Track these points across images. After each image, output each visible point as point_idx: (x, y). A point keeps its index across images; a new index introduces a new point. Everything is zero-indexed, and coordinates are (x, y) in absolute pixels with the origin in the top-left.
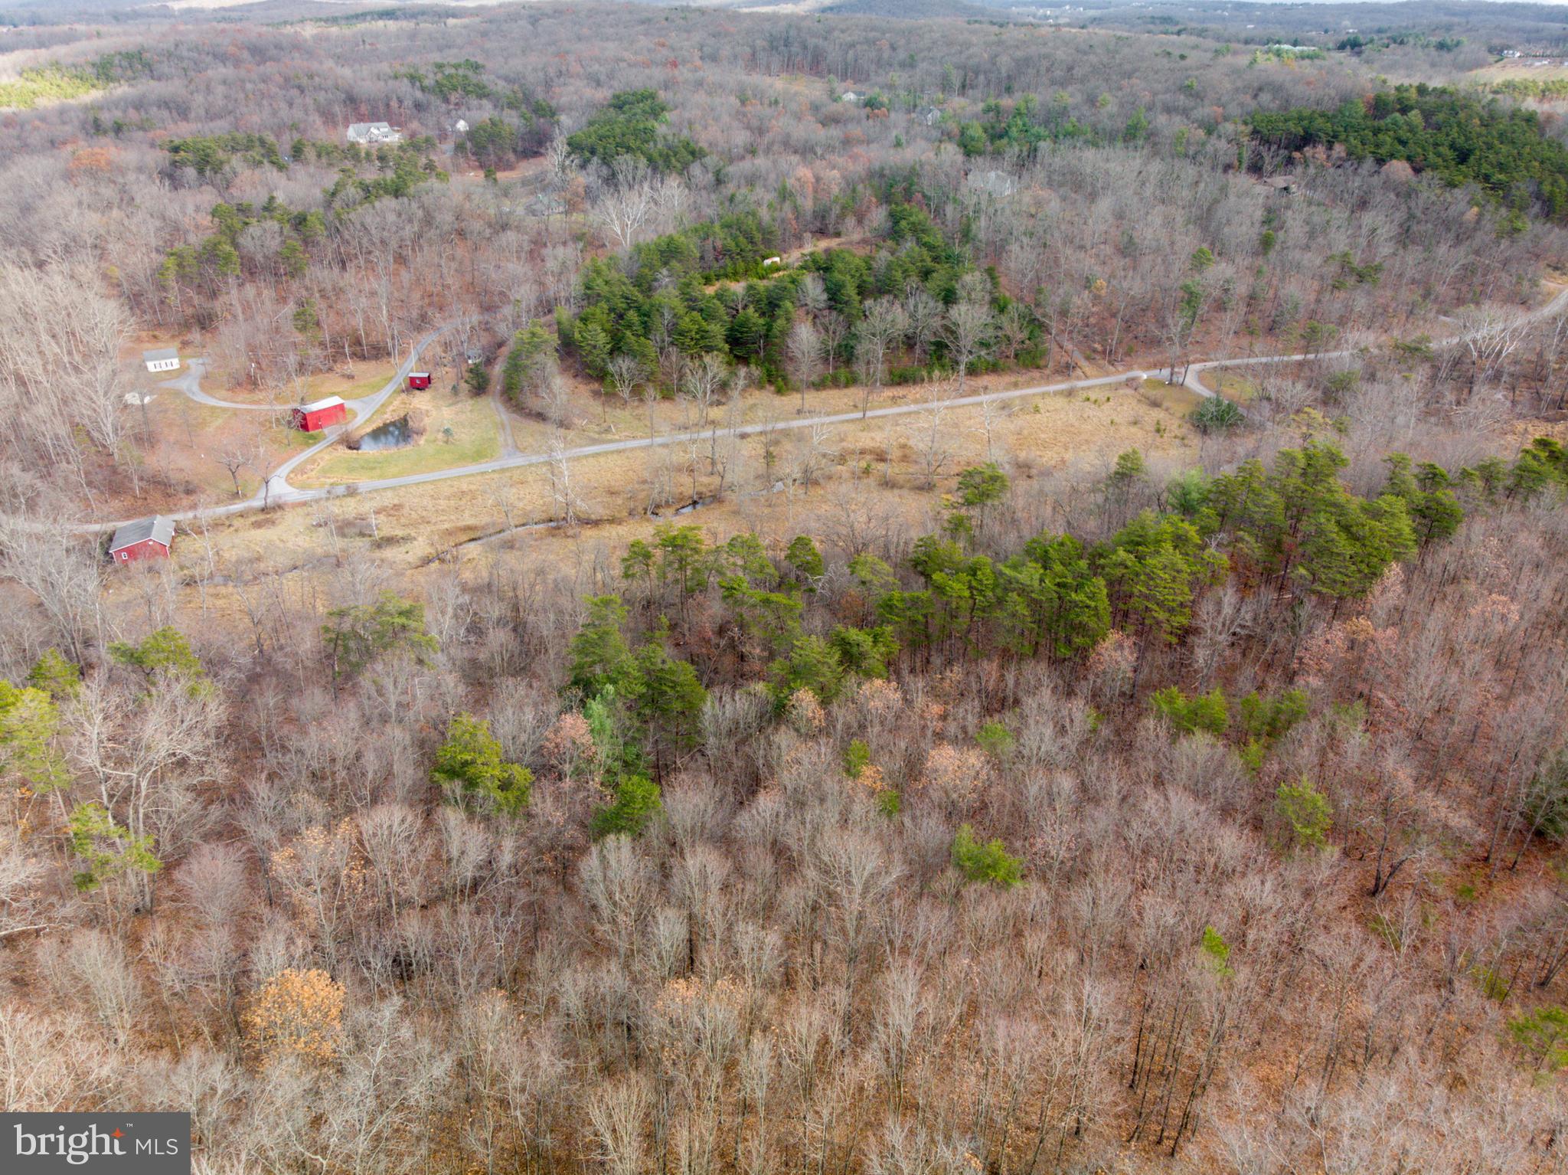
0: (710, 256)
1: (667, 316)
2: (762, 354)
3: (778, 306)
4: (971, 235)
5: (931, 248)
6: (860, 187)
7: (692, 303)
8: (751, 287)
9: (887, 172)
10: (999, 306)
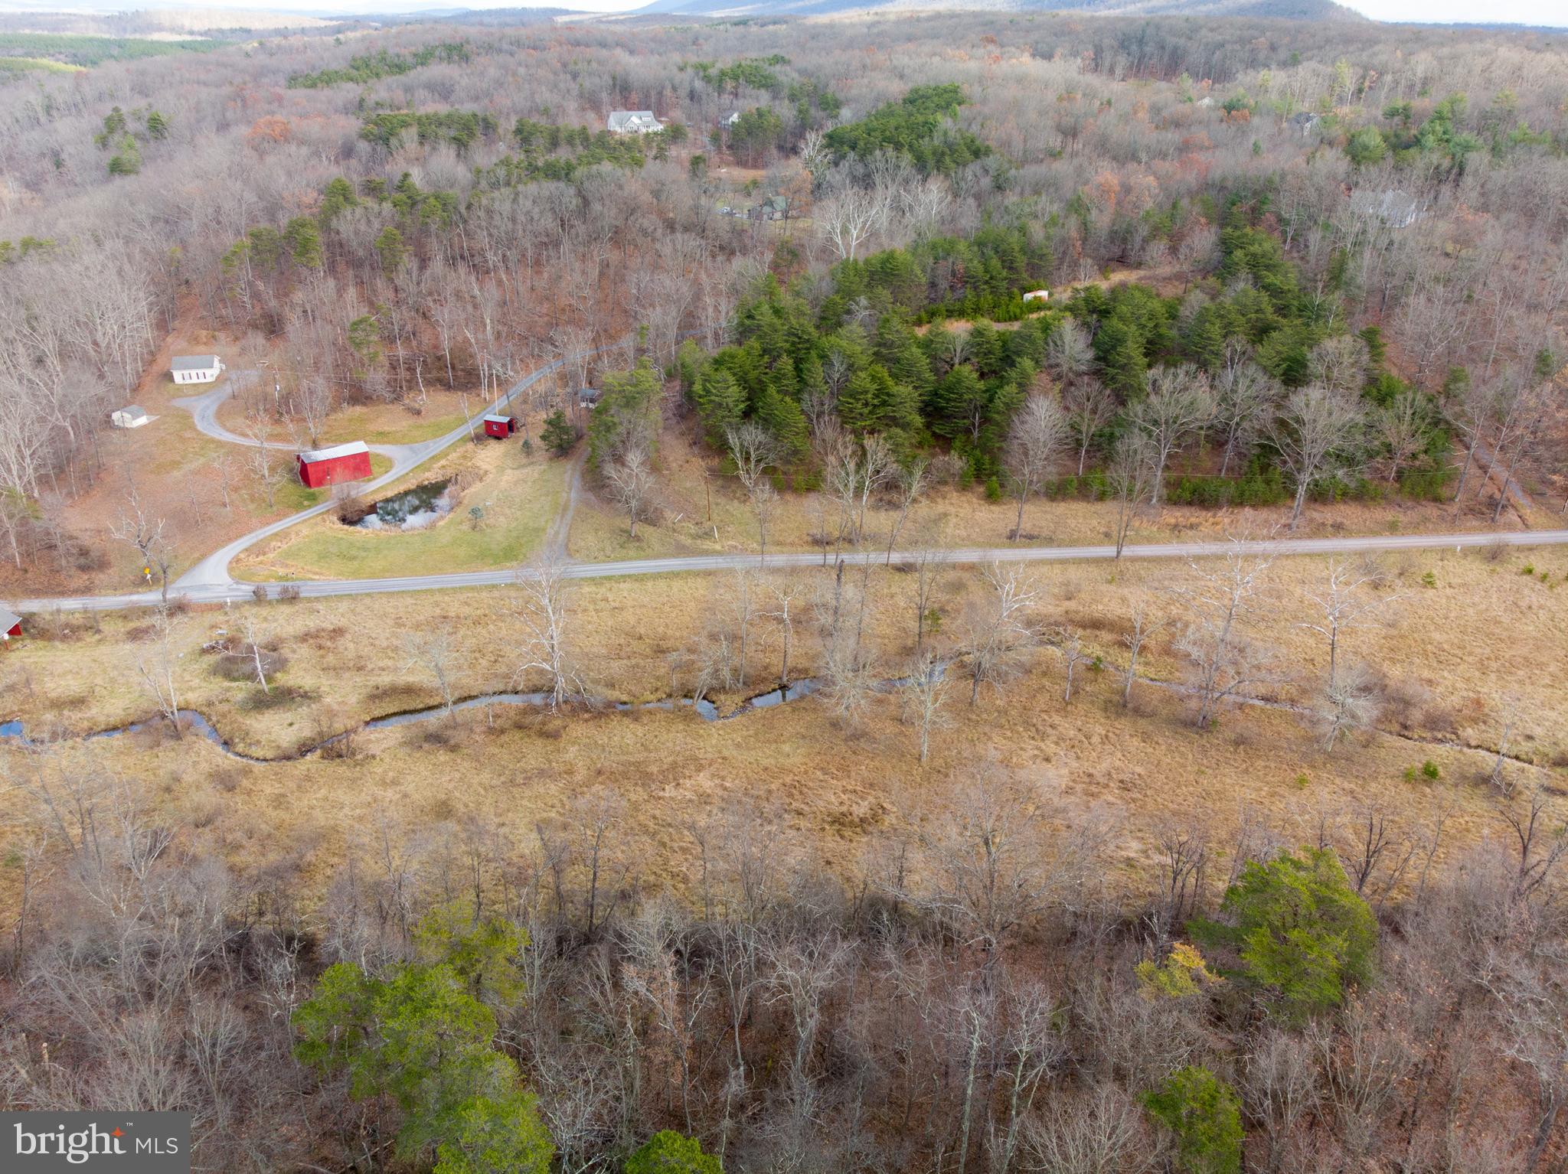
0: (943, 285)
1: (839, 367)
2: (976, 434)
3: (1013, 364)
4: (1345, 277)
5: (1274, 292)
6: (1185, 203)
7: (885, 352)
8: (978, 333)
9: (1229, 184)
10: (1377, 392)
